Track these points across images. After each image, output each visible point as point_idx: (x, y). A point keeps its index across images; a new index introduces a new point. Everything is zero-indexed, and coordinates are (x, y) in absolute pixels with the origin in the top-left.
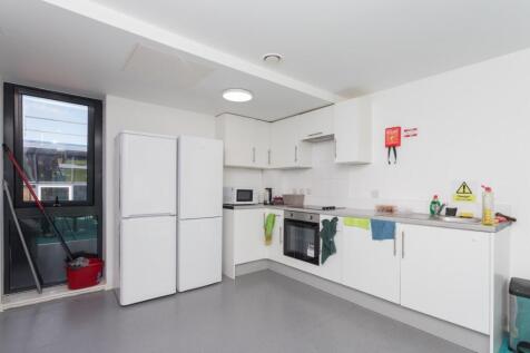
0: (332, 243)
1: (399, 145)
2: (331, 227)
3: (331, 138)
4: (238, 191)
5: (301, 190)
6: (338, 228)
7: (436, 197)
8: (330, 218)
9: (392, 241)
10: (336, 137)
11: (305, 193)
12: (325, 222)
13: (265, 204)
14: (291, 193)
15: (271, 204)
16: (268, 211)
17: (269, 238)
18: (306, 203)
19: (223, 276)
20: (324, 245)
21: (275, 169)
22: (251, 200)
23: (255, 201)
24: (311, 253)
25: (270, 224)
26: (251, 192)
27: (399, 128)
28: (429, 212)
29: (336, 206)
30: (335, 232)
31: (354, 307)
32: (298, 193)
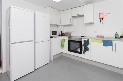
0: (87, 48)
1: (104, 18)
2: (87, 42)
3: (83, 16)
4: (53, 32)
5: (70, 31)
6: (90, 43)
7: (117, 33)
8: (86, 40)
9: (112, 46)
10: (85, 15)
11: (72, 32)
12: (84, 41)
13: (60, 35)
14: (67, 32)
15: (62, 35)
16: (62, 38)
17: (63, 46)
18: (72, 35)
19: (50, 60)
20: (85, 48)
21: (62, 25)
22: (56, 34)
23: (57, 35)
24: (79, 50)
25: (63, 42)
26: (56, 32)
27: (104, 13)
28: (114, 37)
29: (84, 36)
30: (89, 44)
31: (96, 67)
32: (69, 32)
